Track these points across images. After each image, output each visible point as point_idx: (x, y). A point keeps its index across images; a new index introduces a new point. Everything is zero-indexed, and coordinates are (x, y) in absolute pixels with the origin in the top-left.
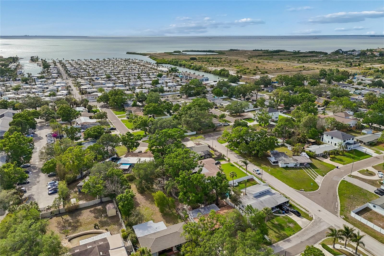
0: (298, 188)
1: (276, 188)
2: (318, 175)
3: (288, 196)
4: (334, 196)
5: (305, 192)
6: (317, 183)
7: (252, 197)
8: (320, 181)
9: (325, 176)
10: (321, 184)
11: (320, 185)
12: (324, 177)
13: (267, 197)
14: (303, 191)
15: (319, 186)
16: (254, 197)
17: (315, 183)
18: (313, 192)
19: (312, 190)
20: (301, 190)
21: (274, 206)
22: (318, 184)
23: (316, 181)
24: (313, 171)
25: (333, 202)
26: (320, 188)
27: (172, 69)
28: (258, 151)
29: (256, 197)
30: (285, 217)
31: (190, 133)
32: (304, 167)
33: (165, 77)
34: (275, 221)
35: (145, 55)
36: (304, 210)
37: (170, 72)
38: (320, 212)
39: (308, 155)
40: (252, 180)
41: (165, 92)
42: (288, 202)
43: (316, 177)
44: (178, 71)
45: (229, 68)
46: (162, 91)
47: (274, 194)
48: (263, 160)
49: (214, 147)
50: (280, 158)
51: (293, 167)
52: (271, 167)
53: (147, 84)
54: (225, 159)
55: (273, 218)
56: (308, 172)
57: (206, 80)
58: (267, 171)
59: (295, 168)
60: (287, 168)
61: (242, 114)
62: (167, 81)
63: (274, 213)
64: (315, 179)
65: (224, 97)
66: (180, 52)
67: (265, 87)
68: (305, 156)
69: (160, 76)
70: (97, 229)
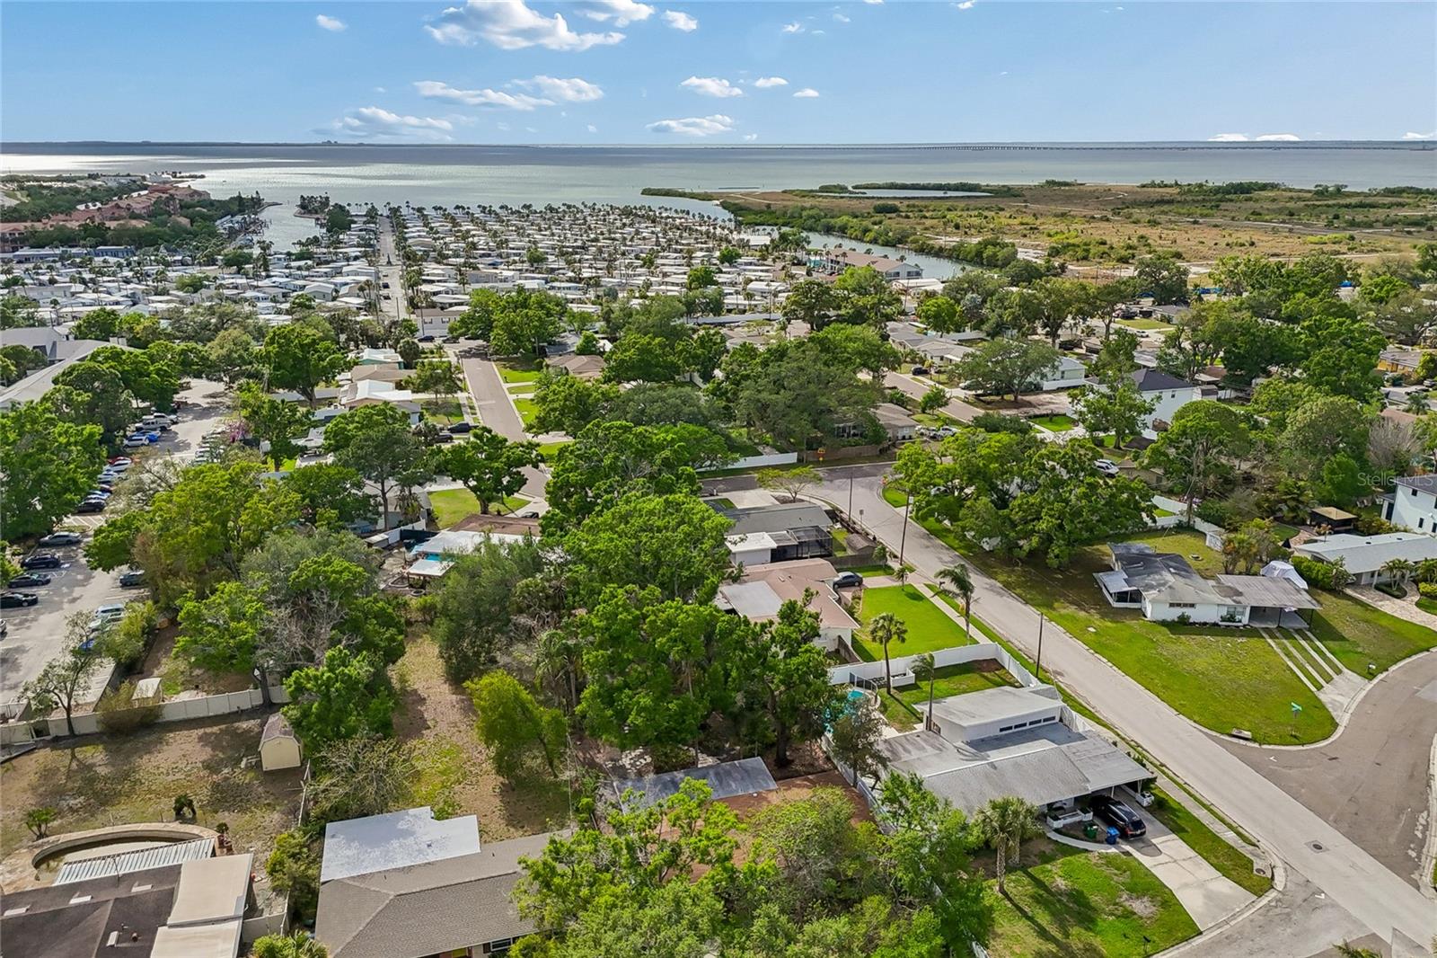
0: (1218, 723)
1: (1104, 714)
2: (1339, 672)
3: (1155, 752)
4: (1411, 776)
5: (1256, 745)
6: (1329, 706)
7: (959, 744)
8: (1345, 701)
9: (1381, 677)
10: (1347, 717)
11: (1343, 720)
12: (1375, 681)
13: (1041, 747)
14: (1242, 742)
15: (1336, 725)
16: (968, 743)
17: (1320, 706)
18: (1300, 748)
19: (1298, 740)
20: (1235, 732)
21: (1065, 795)
22: (1334, 714)
23: (1328, 696)
24: (1314, 649)
25: (1401, 810)
26: (1340, 730)
27: (783, 237)
28: (1048, 539)
29: (982, 744)
30: (1116, 857)
31: (771, 458)
32: (1273, 626)
33: (751, 264)
34: (1057, 876)
35: (707, 197)
36: (1229, 836)
37: (776, 247)
38: (1321, 854)
39: (1302, 575)
40: (994, 664)
41: (729, 311)
42: (1147, 784)
43: (1329, 680)
44: (809, 243)
45: (1023, 240)
46: (716, 307)
47: (1081, 737)
48: (1068, 583)
49: (856, 517)
50: (1152, 579)
51: (1215, 624)
52: (1104, 616)
53: (673, 284)
54: (890, 568)
55: (1046, 859)
56: (1288, 655)
57: (910, 275)
58: (1078, 633)
59: (1225, 628)
60: (1182, 626)
61: (1027, 398)
62: (751, 275)
63: (1057, 831)
64: (1320, 687)
65: (969, 333)
66: (843, 189)
67: (1160, 302)
68: (1288, 580)
69: (729, 258)
70: (184, 821)
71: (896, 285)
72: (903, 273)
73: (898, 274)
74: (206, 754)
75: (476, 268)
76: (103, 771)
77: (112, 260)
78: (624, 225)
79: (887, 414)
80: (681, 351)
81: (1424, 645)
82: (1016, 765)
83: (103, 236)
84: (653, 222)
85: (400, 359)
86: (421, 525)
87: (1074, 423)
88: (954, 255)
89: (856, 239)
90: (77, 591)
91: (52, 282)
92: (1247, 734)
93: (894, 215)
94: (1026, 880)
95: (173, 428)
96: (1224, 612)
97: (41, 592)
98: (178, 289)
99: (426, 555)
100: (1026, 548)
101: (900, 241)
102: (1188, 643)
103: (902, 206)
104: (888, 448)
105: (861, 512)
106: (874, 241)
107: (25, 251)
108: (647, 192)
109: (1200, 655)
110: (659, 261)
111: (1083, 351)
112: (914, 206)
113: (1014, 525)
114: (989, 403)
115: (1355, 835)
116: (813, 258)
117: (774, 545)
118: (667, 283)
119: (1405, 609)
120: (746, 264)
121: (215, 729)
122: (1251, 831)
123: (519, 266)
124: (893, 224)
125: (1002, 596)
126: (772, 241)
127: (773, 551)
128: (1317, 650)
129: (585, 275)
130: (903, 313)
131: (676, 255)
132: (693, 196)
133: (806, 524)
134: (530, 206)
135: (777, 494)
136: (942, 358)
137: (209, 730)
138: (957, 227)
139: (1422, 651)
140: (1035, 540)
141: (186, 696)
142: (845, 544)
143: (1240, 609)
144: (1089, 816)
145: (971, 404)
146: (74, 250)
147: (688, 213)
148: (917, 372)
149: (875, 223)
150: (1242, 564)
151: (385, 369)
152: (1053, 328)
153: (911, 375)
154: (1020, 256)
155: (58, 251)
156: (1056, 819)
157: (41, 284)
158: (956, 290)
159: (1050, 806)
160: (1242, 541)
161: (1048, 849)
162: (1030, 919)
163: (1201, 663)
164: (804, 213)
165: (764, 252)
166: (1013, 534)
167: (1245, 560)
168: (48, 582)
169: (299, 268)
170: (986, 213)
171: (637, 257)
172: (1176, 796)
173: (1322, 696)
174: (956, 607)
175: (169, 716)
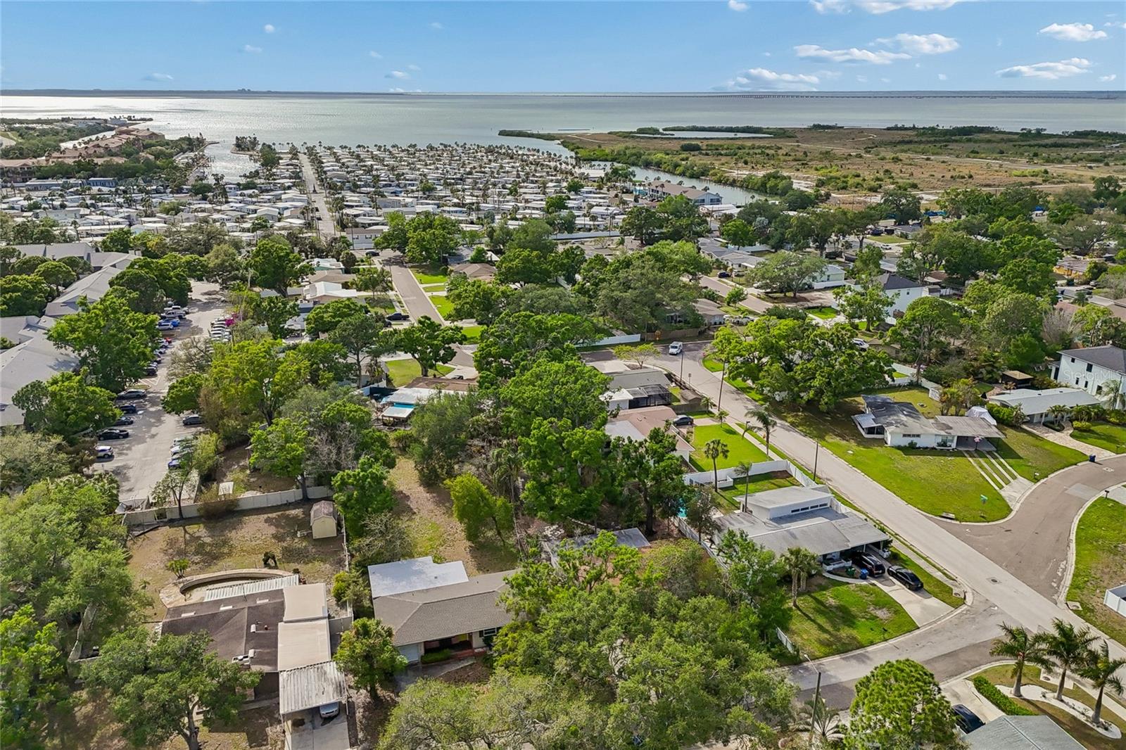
0: (935, 510)
1: (858, 504)
2: (1015, 478)
3: (892, 527)
4: (1057, 541)
5: (957, 522)
6: (1007, 499)
7: (765, 521)
8: (1017, 496)
9: (1042, 481)
10: (1018, 505)
11: (1016, 507)
12: (1039, 484)
13: (819, 521)
15: (1011, 510)
16: (771, 520)
17: (1001, 499)
18: (985, 524)
19: (984, 519)
20: (944, 515)
21: (834, 548)
22: (1010, 504)
23: (1006, 493)
24: (1000, 465)
25: (1049, 560)
26: (1013, 514)
27: (615, 171)
28: (820, 392)
29: (780, 520)
30: (866, 586)
31: (621, 337)
32: (972, 449)
33: (590, 192)
34: (830, 598)
35: (550, 138)
36: (938, 575)
37: (609, 180)
38: (996, 585)
39: (993, 416)
40: (785, 474)
41: (579, 229)
42: (887, 544)
43: (1008, 483)
44: (634, 176)
45: (797, 174)
46: (569, 226)
47: (844, 516)
48: (835, 422)
49: (685, 379)
50: (891, 419)
51: (934, 448)
52: (859, 444)
53: (534, 208)
54: (711, 413)
55: (825, 588)
56: (981, 467)
57: (712, 202)
58: (842, 455)
59: (941, 450)
60: (911, 449)
61: (803, 295)
62: (593, 202)
63: (829, 572)
64: (1001, 487)
65: (758, 247)
66: (656, 131)
67: (898, 223)
68: (983, 419)
69: (575, 188)
70: (271, 568)
71: (703, 209)
72: (707, 200)
73: (703, 201)
74: (272, 530)
75: (383, 196)
76: (208, 540)
77: (105, 189)
78: (490, 161)
79: (704, 307)
80: (552, 261)
81: (1074, 461)
82: (803, 532)
83: (92, 170)
84: (512, 158)
85: (342, 266)
86: (383, 384)
87: (837, 312)
88: (746, 185)
89: (669, 172)
90: (154, 430)
91: (63, 206)
92: (952, 516)
93: (696, 153)
94: (810, 599)
95: (187, 316)
96: (940, 440)
97: (129, 430)
98: (161, 212)
99: (392, 404)
100: (806, 398)
101: (703, 174)
102: (915, 460)
103: (703, 145)
104: (705, 331)
105: (690, 375)
106: (683, 174)
107: (34, 182)
108: (503, 133)
109: (923, 467)
110: (522, 190)
111: (843, 260)
112: (711, 145)
113: (797, 383)
114: (775, 298)
115: (1018, 573)
116: (638, 188)
117: (632, 397)
118: (529, 208)
119: (1063, 439)
120: (587, 192)
121: (274, 515)
122: (952, 572)
123: (416, 194)
124: (698, 160)
125: (789, 431)
126: (606, 174)
127: (630, 401)
128: (1001, 464)
129: (468, 201)
130: (710, 231)
131: (533, 185)
132: (539, 136)
133: (652, 383)
134: (415, 145)
135: (628, 363)
136: (740, 266)
137: (270, 515)
138: (746, 163)
139: (1072, 465)
140: (812, 393)
141: (249, 494)
142: (679, 397)
143: (950, 438)
144: (850, 563)
145: (763, 299)
146: (72, 181)
147: (538, 151)
148: (722, 276)
149: (683, 160)
150: (953, 409)
151: (333, 274)
152: (821, 242)
153: (717, 278)
154: (795, 186)
155: (60, 182)
156: (828, 565)
157: (54, 208)
158: (749, 213)
159: (825, 556)
160: (952, 394)
161: (823, 582)
162: (814, 621)
163: (923, 473)
164: (627, 152)
165: (601, 183)
166: (796, 389)
167: (954, 405)
168: (132, 422)
169: (250, 196)
170: (767, 151)
171: (504, 187)
172: (904, 552)
173: (1002, 493)
174: (757, 438)
175: (244, 506)
